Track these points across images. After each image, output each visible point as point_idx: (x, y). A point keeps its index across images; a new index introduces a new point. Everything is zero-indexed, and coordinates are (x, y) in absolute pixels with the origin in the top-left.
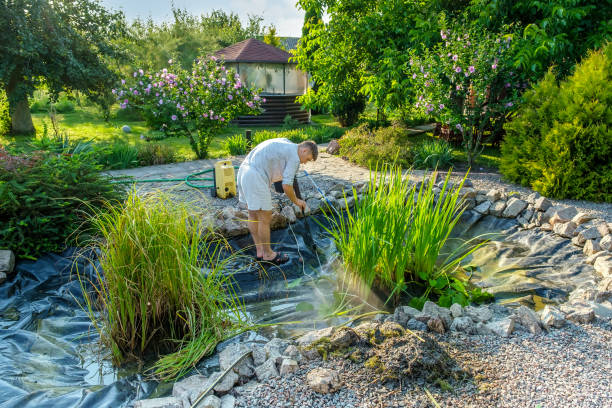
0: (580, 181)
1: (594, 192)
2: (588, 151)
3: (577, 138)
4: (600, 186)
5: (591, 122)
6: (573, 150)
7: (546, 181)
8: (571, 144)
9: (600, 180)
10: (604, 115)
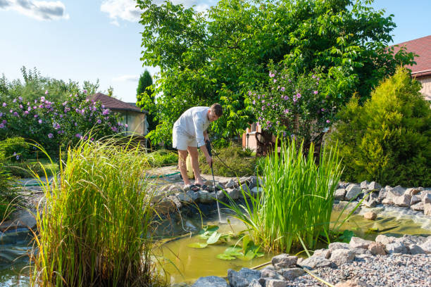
0: (393, 172)
1: (405, 180)
2: (395, 149)
3: (386, 139)
4: (407, 175)
5: (394, 127)
6: (384, 148)
7: (368, 173)
8: (382, 143)
9: (407, 170)
10: (402, 122)
